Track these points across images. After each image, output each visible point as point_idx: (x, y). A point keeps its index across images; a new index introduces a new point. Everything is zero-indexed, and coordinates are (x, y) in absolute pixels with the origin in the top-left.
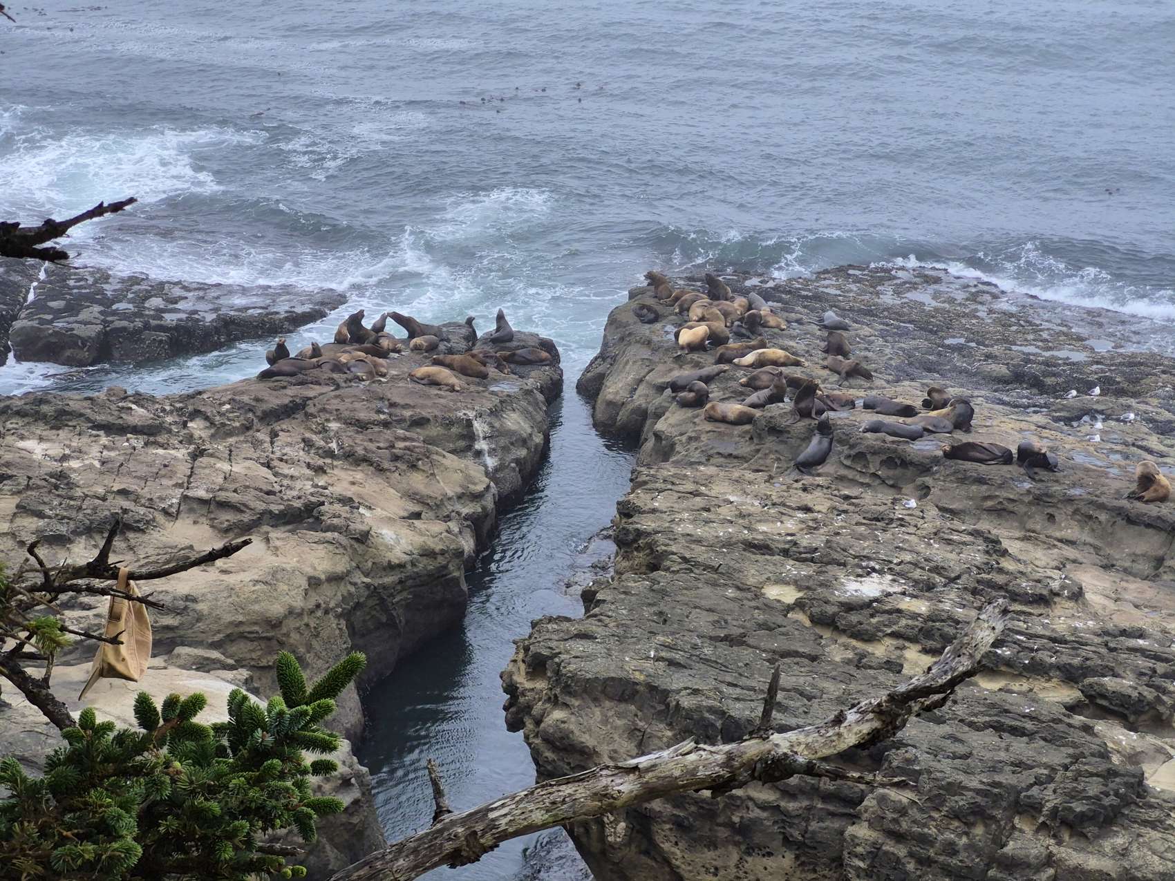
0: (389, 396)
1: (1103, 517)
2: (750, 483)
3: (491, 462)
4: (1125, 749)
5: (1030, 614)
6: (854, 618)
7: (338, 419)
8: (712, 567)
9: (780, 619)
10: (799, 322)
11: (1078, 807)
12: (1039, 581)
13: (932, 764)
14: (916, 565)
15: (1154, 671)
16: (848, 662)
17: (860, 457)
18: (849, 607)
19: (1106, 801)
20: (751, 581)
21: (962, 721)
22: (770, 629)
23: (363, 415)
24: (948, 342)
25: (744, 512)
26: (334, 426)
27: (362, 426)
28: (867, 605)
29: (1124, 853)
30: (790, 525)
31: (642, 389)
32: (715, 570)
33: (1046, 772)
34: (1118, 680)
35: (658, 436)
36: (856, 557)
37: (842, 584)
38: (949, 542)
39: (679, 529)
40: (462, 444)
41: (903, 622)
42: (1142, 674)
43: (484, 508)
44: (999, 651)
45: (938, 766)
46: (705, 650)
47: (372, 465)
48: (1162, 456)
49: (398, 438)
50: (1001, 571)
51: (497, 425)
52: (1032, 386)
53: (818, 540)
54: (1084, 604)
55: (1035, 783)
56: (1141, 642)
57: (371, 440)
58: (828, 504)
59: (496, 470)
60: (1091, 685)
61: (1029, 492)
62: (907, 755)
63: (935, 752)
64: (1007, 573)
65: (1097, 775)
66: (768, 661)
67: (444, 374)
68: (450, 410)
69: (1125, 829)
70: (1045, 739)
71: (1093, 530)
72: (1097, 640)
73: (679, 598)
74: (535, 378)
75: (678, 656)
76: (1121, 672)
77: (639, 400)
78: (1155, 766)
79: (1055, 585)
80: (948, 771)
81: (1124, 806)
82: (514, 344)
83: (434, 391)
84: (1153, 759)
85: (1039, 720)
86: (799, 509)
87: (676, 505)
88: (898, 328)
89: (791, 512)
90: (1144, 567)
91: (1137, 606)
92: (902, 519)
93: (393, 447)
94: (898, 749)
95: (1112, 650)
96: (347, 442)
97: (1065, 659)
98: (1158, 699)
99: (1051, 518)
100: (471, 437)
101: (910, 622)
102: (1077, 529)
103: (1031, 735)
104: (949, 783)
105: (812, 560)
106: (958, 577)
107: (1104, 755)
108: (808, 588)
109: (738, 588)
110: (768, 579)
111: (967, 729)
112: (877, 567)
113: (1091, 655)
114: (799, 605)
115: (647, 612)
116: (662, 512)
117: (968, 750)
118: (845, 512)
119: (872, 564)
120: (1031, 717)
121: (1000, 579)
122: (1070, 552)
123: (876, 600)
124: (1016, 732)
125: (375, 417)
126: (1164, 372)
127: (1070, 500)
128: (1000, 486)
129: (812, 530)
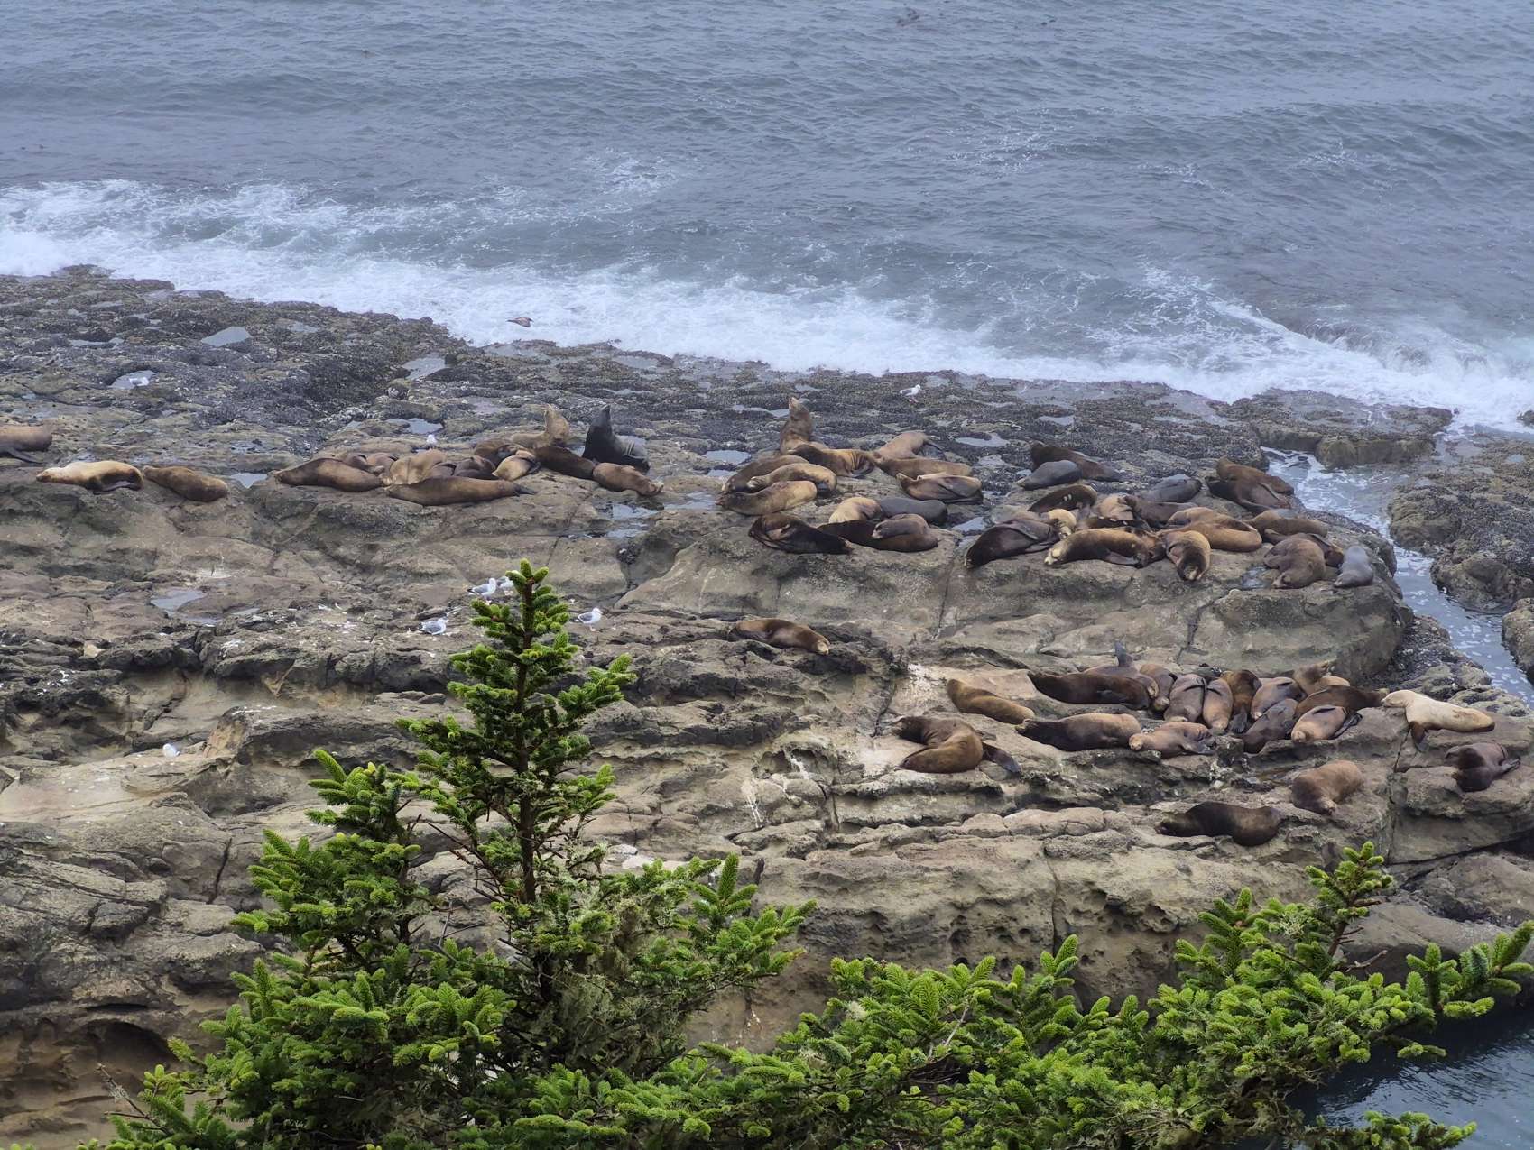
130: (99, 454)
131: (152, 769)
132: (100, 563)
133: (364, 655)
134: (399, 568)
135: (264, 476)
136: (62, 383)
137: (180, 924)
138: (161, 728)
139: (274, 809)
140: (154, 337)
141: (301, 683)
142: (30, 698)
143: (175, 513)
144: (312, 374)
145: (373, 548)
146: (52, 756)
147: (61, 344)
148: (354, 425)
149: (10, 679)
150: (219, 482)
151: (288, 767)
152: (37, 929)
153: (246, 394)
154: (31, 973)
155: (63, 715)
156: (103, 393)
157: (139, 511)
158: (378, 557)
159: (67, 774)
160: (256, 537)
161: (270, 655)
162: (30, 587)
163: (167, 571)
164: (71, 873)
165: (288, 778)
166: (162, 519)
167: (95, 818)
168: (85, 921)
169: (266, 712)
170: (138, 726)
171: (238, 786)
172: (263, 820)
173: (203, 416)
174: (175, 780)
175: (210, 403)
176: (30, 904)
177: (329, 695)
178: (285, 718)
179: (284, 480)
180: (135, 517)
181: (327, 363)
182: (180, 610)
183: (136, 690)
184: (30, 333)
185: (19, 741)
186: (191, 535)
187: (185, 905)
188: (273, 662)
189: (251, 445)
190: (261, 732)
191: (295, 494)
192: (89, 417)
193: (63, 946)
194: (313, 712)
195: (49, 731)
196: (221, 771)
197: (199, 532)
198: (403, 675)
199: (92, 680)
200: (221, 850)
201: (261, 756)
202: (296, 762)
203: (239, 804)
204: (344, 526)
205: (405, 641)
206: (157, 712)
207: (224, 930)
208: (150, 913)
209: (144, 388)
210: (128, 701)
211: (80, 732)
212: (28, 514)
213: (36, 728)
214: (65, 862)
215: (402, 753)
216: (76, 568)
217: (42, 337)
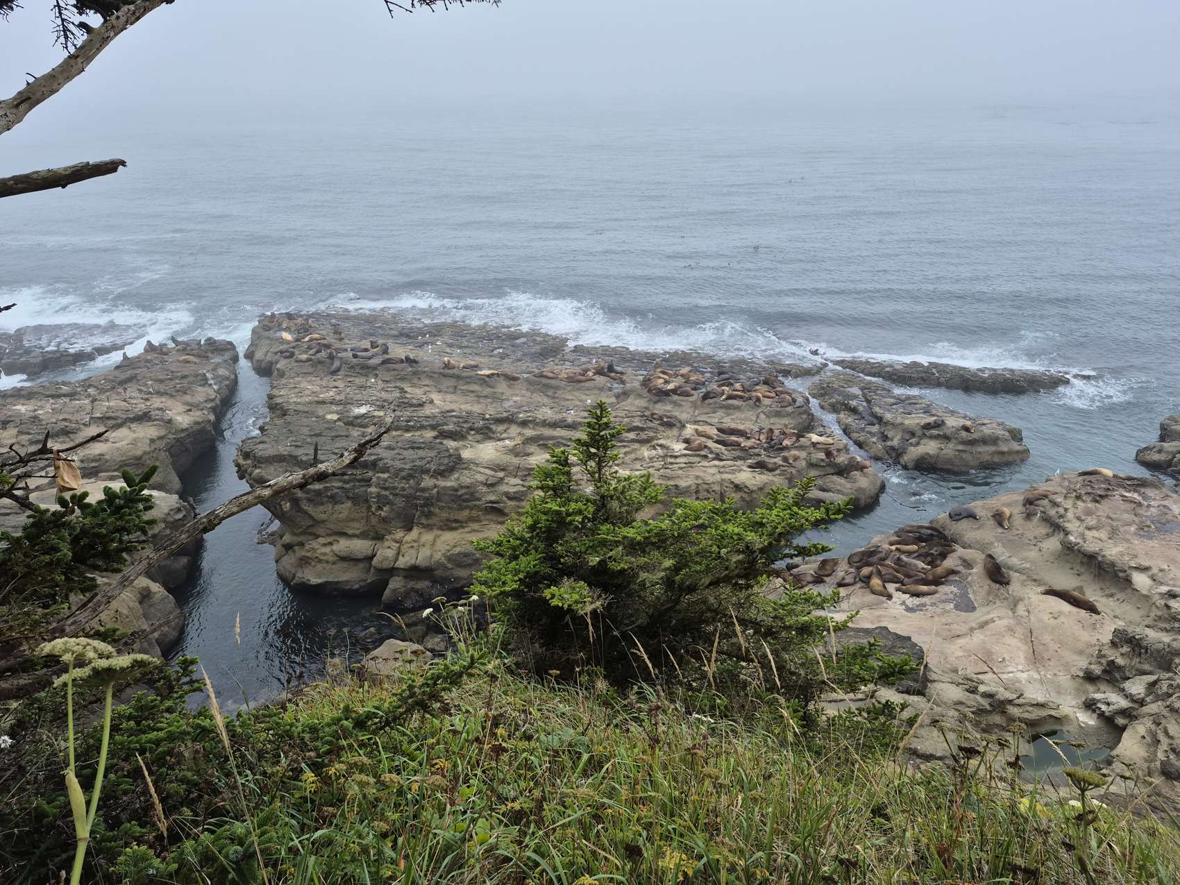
0: (170, 369)
1: (435, 376)
3: (216, 387)
4: (453, 447)
5: (417, 410)
6: (359, 421)
7: (151, 380)
9: (333, 425)
10: (323, 324)
11: (442, 468)
12: (419, 399)
14: (377, 400)
15: (459, 422)
17: (352, 367)
18: (357, 417)
19: (450, 464)
20: (321, 414)
22: (330, 429)
23: (161, 377)
24: (376, 325)
25: (314, 392)
26: (150, 383)
27: (161, 381)
28: (363, 416)
29: (458, 479)
30: (331, 393)
31: (269, 354)
32: (307, 412)
33: (430, 459)
34: (448, 426)
35: (278, 370)
36: (356, 401)
37: (353, 410)
38: (387, 391)
39: (291, 401)
40: (203, 382)
41: (375, 419)
42: (455, 423)
43: (216, 404)
44: (409, 424)
46: (308, 440)
47: (168, 395)
49: (177, 384)
50: (405, 398)
51: (215, 374)
52: (406, 337)
53: (342, 397)
54: (434, 404)
55: (427, 463)
56: (453, 413)
57: (166, 386)
58: (343, 384)
59: (218, 390)
60: (440, 429)
61: (411, 371)
64: (408, 398)
65: (446, 457)
67: (191, 358)
68: (196, 371)
69: (457, 472)
70: (428, 449)
71: (433, 381)
72: (440, 415)
73: (295, 424)
74: (227, 356)
75: (298, 444)
76: (449, 424)
77: (268, 358)
78: (465, 450)
79: (424, 400)
80: (399, 465)
81: (456, 465)
82: (216, 344)
83: (188, 365)
84: (463, 449)
85: (425, 443)
86: (334, 387)
87: (289, 393)
88: (358, 322)
89: (331, 389)
90: (451, 390)
91: (450, 402)
92: (370, 386)
93: (175, 387)
95: (445, 417)
96: (156, 388)
97: (431, 423)
98: (461, 430)
99: (419, 378)
100: (206, 379)
101: (378, 419)
102: (428, 381)
103: (423, 448)
104: (399, 468)
105: (341, 404)
106: (392, 402)
107: (447, 450)
108: (341, 413)
109: (317, 417)
110: (327, 412)
112: (364, 403)
113: (439, 420)
114: (339, 419)
115: (285, 431)
116: (284, 396)
117: (404, 457)
118: (350, 386)
119: (362, 402)
120: (423, 443)
121: (406, 401)
122: (427, 389)
123: (366, 414)
124: (419, 448)
125: (166, 377)
127: (424, 372)
128: (401, 371)
129: (339, 394)
130: (490, 369)
131: (502, 445)
132: (489, 395)
133: (553, 419)
134: (562, 398)
135: (530, 375)
136: (481, 351)
137: (508, 483)
138: (504, 435)
139: (531, 456)
140: (504, 340)
141: (538, 426)
142: (472, 427)
143: (508, 383)
144: (542, 350)
145: (556, 393)
146: (478, 442)
147: (481, 341)
148: (551, 363)
149: (468, 423)
150: (519, 376)
151: (534, 446)
152: (473, 483)
153: (525, 355)
154: (472, 494)
155: (480, 432)
156: (491, 354)
157: (499, 382)
158: (557, 395)
159: (481, 446)
160: (527, 390)
161: (530, 418)
162: (473, 400)
163: (506, 397)
164: (482, 470)
165: (535, 449)
166: (505, 385)
167: (488, 457)
168: (485, 482)
169: (529, 432)
170: (499, 435)
171: (522, 450)
172: (528, 458)
173: (515, 360)
174: (507, 448)
175: (516, 356)
176: (472, 477)
177: (545, 428)
178: (534, 434)
179: (534, 376)
180: (498, 384)
182: (509, 407)
183: (498, 426)
184: (473, 338)
185: (470, 438)
186: (512, 389)
187: (509, 479)
188: (531, 420)
189: (526, 367)
190: (528, 437)
191: (537, 379)
192: (488, 360)
193: (480, 487)
194: (541, 433)
195: (477, 435)
196: (518, 446)
197: (514, 388)
198: (563, 424)
199: (487, 423)
200: (518, 465)
201: (528, 443)
202: (536, 445)
203: (523, 454)
204: (548, 387)
205: (563, 416)
206: (503, 432)
207: (518, 485)
208: (501, 480)
209: (501, 353)
210: (496, 429)
211: (484, 436)
212: (473, 383)
214: (480, 467)
216: (484, 396)
217: (477, 340)
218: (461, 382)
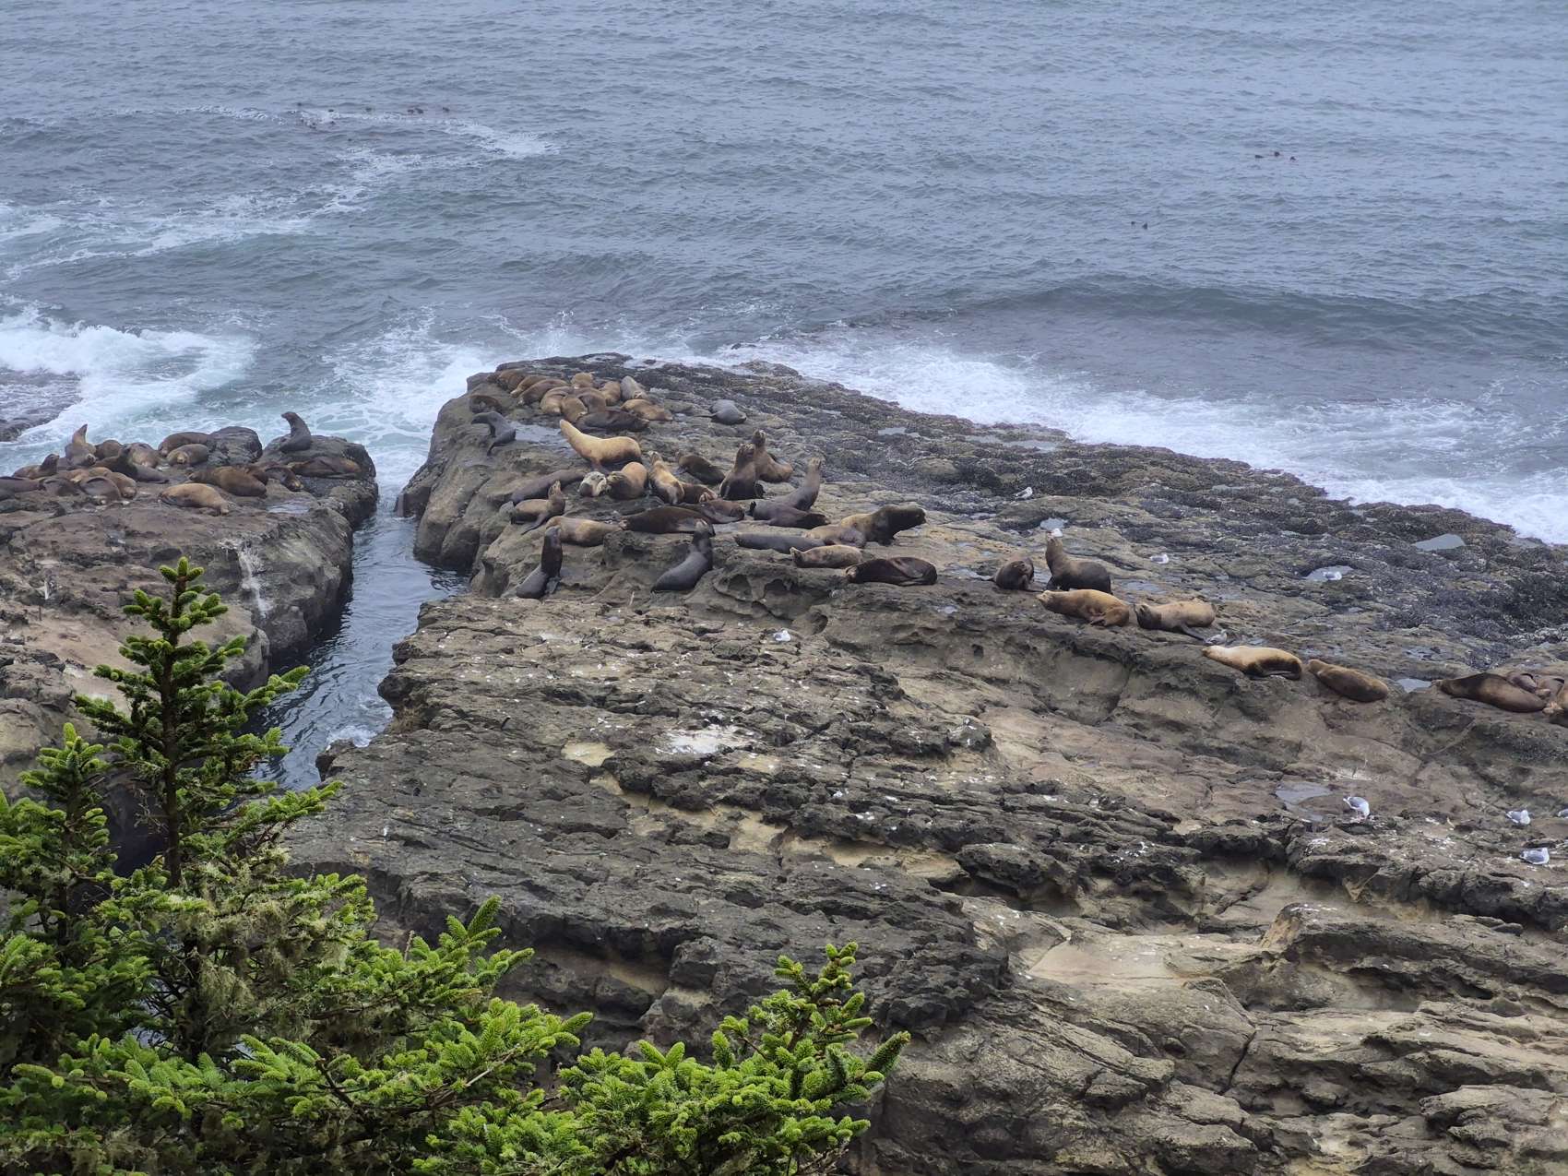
0: (127, 523)
1: (1043, 647)
2: (576, 616)
3: (264, 606)
4: (1001, 931)
5: (913, 769)
6: (676, 781)
7: (55, 554)
8: (497, 723)
9: (575, 785)
10: (688, 412)
11: (913, 1002)
12: (935, 729)
13: (732, 956)
14: (772, 712)
15: (1056, 833)
16: (657, 836)
17: (739, 581)
18: (672, 768)
19: (951, 994)
20: (548, 739)
21: (787, 904)
22: (560, 798)
23: (87, 549)
24: (881, 433)
25: (555, 653)
27: (84, 562)
28: (698, 766)
29: (973, 1057)
30: (615, 667)
32: (501, 726)
33: (881, 961)
34: (1007, 846)
36: (692, 705)
37: (668, 739)
38: (823, 682)
39: (462, 677)
40: (224, 582)
41: (743, 784)
42: (1040, 838)
43: (247, 664)
44: (860, 817)
45: (738, 958)
46: (458, 825)
47: (93, 612)
48: (1134, 569)
49: (132, 577)
50: (885, 717)
51: (272, 556)
52: (983, 485)
53: (646, 686)
54: (992, 756)
55: (864, 976)
56: (1048, 798)
57: (94, 580)
58: (674, 639)
59: (272, 615)
60: (970, 854)
61: (951, 618)
62: (700, 947)
63: (737, 943)
64: (893, 719)
65: (947, 962)
66: (542, 836)
67: (207, 492)
68: (208, 538)
69: (976, 1027)
70: (890, 922)
71: (1031, 665)
72: (991, 798)
73: (445, 762)
75: (418, 834)
76: (1013, 836)
78: (1042, 951)
79: (956, 733)
80: (751, 964)
81: (977, 1000)
82: (312, 452)
83: (190, 514)
84: (1039, 942)
85: (892, 900)
86: (633, 647)
87: (468, 647)
88: (817, 416)
89: (620, 651)
90: (1094, 709)
91: (1068, 758)
92: (767, 656)
93: (124, 588)
94: (693, 940)
95: (1007, 809)
97: (943, 823)
98: (1054, 866)
99: (978, 650)
100: (236, 573)
101: (751, 785)
102: (1010, 664)
103: (872, 917)
104: (751, 980)
105: (635, 711)
106: (827, 726)
107: (968, 937)
108: (622, 746)
109: (527, 748)
110: (572, 735)
111: (788, 912)
112: (721, 716)
113: (979, 817)
114: (608, 767)
115: (396, 780)
116: (447, 656)
117: (783, 937)
118: (693, 649)
119: (714, 713)
120: (881, 896)
121: (880, 726)
122: (993, 693)
123: (710, 758)
124: (855, 913)
125: (105, 550)
126: (1153, 464)
127: (1001, 628)
128: (916, 612)
129: (639, 671)
130: (1272, 641)
131: (1198, 950)
132: (1243, 749)
133: (1453, 874)
134: (1548, 796)
135: (1429, 684)
136: (1258, 568)
137: (1179, 1108)
138: (1234, 915)
139: (1311, 1012)
140: (1365, 534)
141: (1382, 893)
142: (1106, 863)
143: (1328, 709)
144: (1518, 590)
145: (1525, 772)
146: (1116, 925)
147: (1269, 530)
148: (1547, 645)
149: (1093, 843)
150: (1382, 683)
151: (1337, 973)
152: (1032, 1084)
153: (1439, 602)
155: (1135, 886)
156: (1294, 583)
157: (1292, 701)
158: (1528, 783)
159: (1118, 941)
161: (1355, 859)
162: (1161, 761)
163: (1308, 766)
164: (1082, 1037)
165: (1335, 984)
166: (1313, 713)
167: (1128, 990)
168: (1080, 1085)
169: (1328, 914)
170: (1210, 909)
171: (1282, 982)
172: (1297, 1021)
173: (1388, 618)
174: (1216, 965)
175: (1399, 605)
176: (1032, 1059)
177: (1410, 909)
178: (1341, 922)
179: (1444, 689)
180: (1287, 707)
181: (1537, 581)
182: (1302, 804)
183: (1217, 873)
184: (1243, 517)
185: (1087, 905)
186: (1340, 732)
187: (1189, 1089)
188: (1356, 866)
189: (1428, 652)
190: (1314, 932)
191: (1452, 705)
192: (1274, 605)
193: (1056, 1106)
194: (1372, 920)
195: (1119, 899)
196: (1267, 964)
197: (1348, 731)
198: (1492, 900)
199: (1170, 855)
200: (1241, 1041)
201: (1310, 957)
202: (1345, 969)
203: (1278, 1001)
204: (1496, 745)
205: (1502, 866)
206: (1232, 898)
207: (1222, 1122)
208: (1147, 1090)
209: (1336, 583)
210: (1202, 882)
211: (1149, 905)
212: (1183, 690)
213: (1107, 894)
214: (1081, 1025)
215: (1458, 978)
216: (1219, 749)
217: (1254, 523)
218: (1136, 683)
